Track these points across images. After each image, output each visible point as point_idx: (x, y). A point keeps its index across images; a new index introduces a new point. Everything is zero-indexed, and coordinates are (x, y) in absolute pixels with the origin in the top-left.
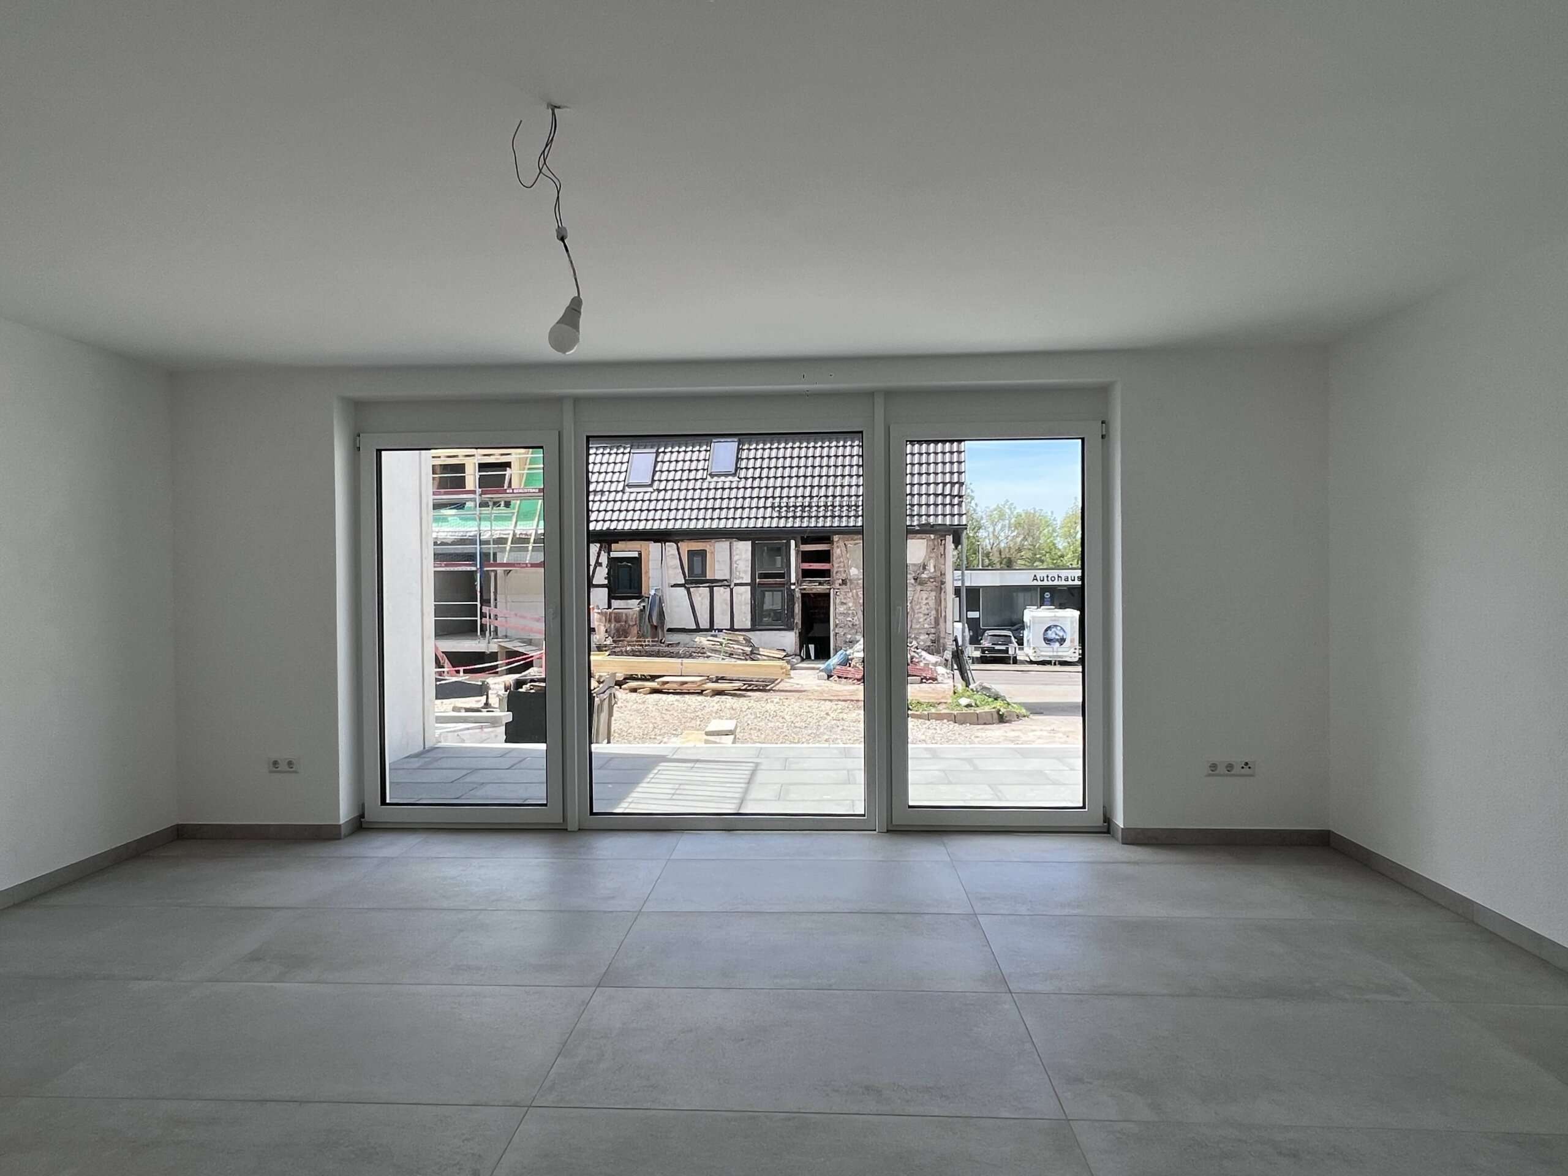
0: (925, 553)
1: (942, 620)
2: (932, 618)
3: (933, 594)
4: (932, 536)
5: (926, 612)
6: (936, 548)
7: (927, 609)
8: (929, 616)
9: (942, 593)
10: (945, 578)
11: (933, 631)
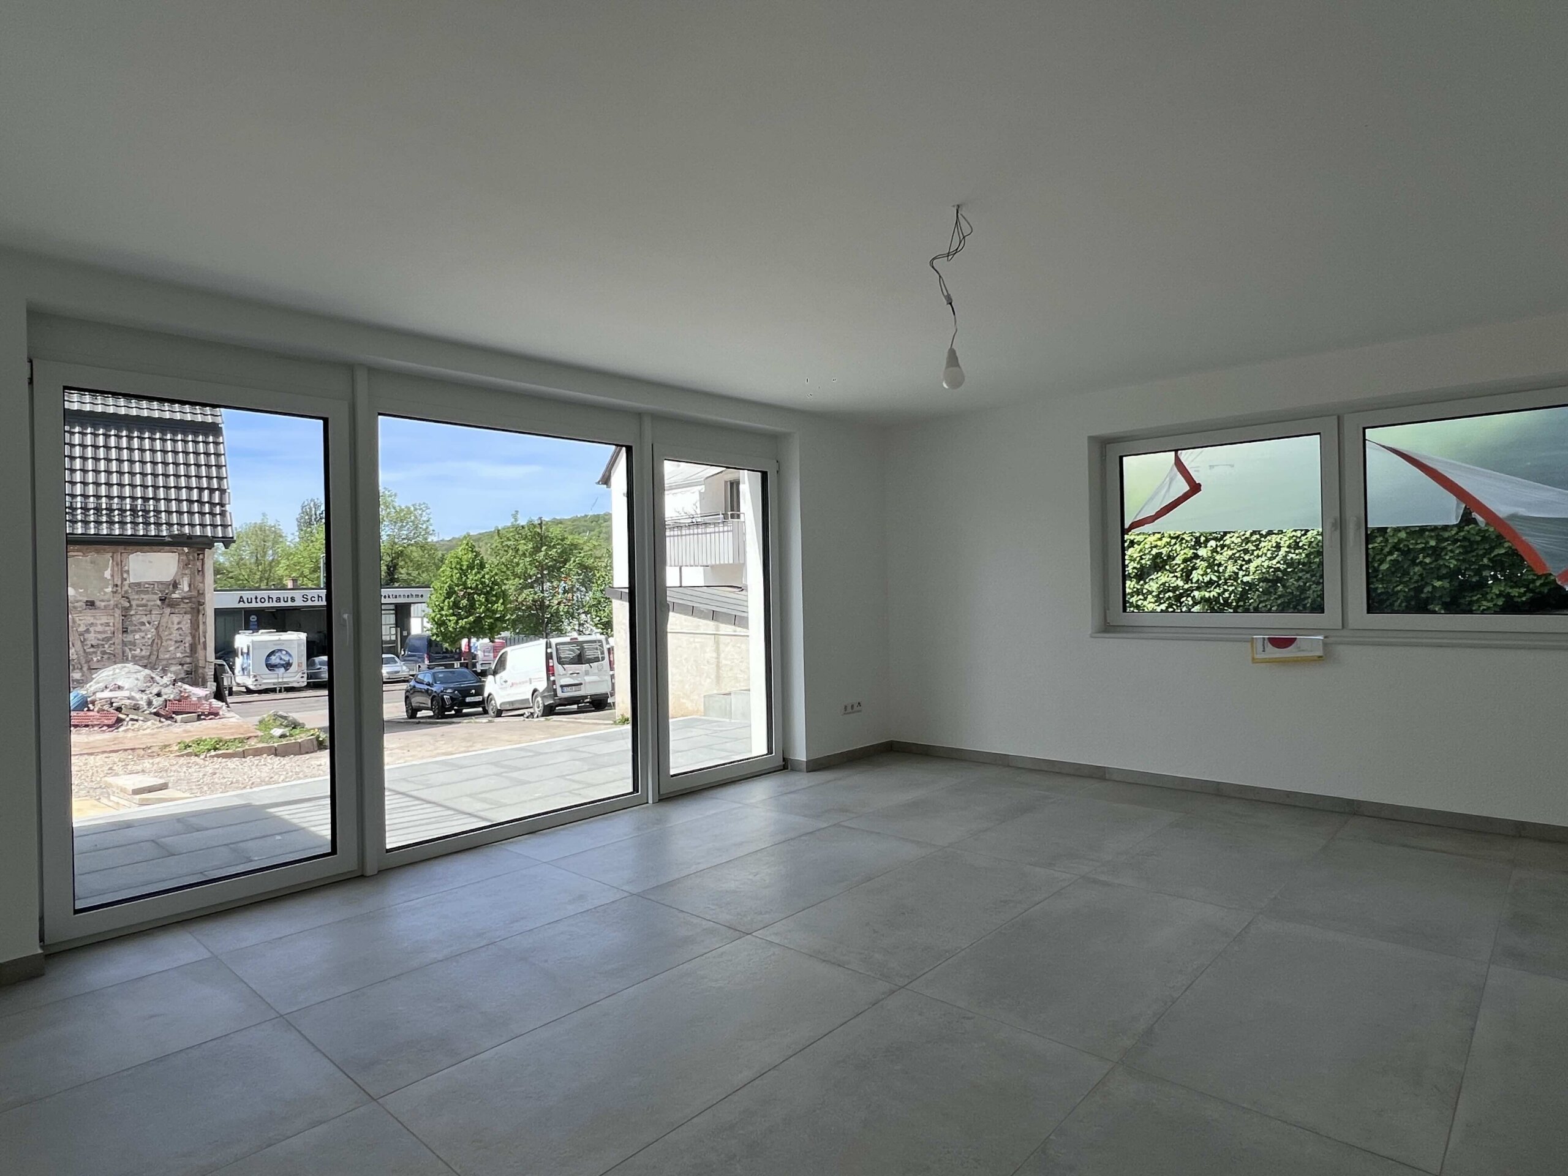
0: (176, 569)
1: (200, 647)
2: (187, 645)
3: (189, 616)
4: (186, 550)
5: (179, 638)
6: (191, 563)
7: (180, 635)
8: (182, 644)
9: (201, 616)
10: (204, 598)
11: (188, 660)
